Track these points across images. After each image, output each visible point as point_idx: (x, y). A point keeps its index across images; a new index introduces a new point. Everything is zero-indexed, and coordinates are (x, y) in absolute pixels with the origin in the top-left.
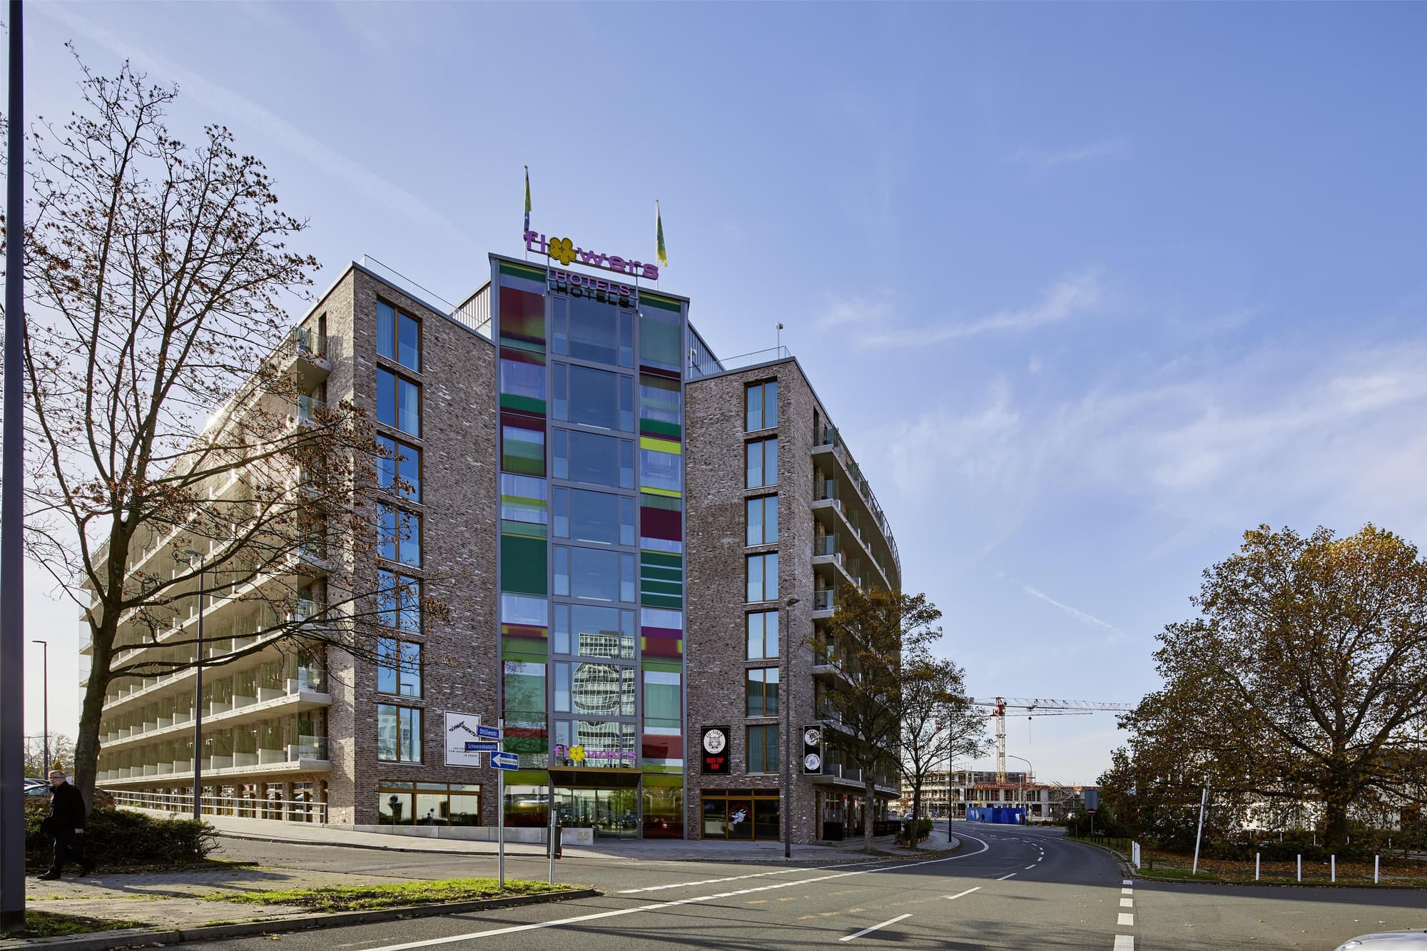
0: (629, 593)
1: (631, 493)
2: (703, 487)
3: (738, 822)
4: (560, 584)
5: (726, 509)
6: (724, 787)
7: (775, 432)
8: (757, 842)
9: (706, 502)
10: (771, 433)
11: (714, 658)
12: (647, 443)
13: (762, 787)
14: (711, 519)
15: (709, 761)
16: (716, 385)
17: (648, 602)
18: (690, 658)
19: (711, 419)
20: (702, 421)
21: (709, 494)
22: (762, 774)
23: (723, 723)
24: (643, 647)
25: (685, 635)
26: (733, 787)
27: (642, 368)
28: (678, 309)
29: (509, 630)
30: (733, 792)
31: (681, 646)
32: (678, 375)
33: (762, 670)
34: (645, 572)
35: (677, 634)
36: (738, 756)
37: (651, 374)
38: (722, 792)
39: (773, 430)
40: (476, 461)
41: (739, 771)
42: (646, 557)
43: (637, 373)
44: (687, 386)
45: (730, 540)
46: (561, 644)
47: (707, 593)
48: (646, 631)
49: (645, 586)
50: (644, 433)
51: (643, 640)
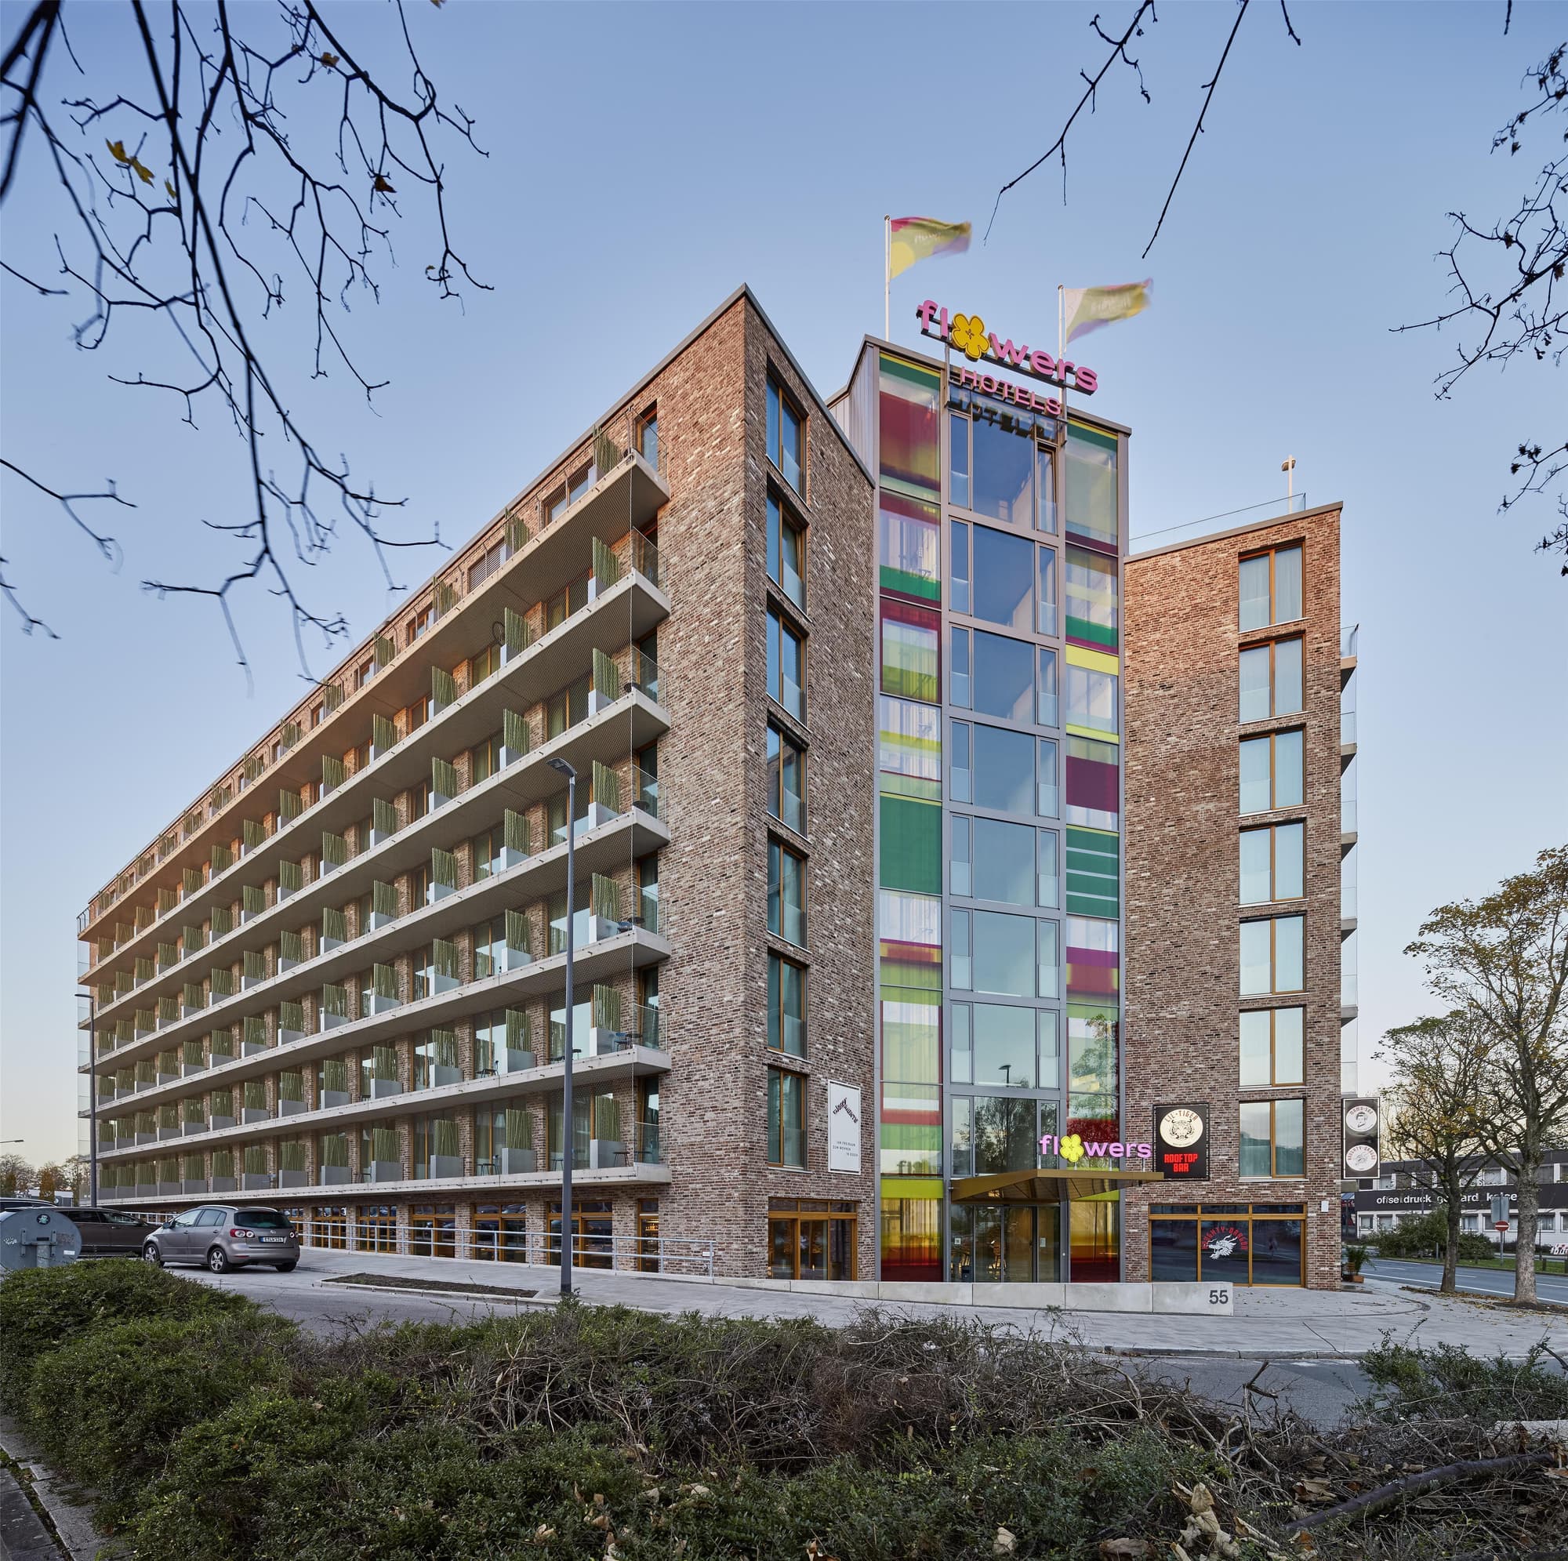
0: (1051, 892)
1: (1054, 734)
2: (1157, 725)
3: (1221, 1256)
4: (958, 877)
5: (1203, 757)
6: (1198, 1200)
7: (1301, 627)
8: (1256, 1287)
9: (1163, 748)
10: (1292, 629)
11: (1178, 995)
12: (1075, 656)
13: (1272, 1200)
14: (1172, 775)
15: (1168, 1158)
16: (1183, 559)
17: (1076, 908)
18: (1131, 996)
19: (1174, 615)
20: (1156, 621)
21: (1169, 735)
22: (1269, 1179)
23: (1196, 1097)
24: (1067, 979)
25: (1123, 960)
26: (1215, 1201)
27: (1069, 535)
28: (1113, 446)
29: (890, 951)
30: (1210, 1208)
31: (1118, 978)
32: (1115, 549)
33: (1268, 1013)
34: (1073, 861)
35: (1113, 959)
36: (1224, 1150)
37: (1082, 547)
38: (1188, 1208)
39: (1296, 624)
40: (857, 670)
41: (1226, 1174)
42: (1076, 836)
43: (1061, 542)
44: (1128, 567)
45: (1211, 806)
46: (959, 974)
47: (1165, 891)
48: (1074, 955)
49: (1072, 883)
50: (1071, 639)
51: (1067, 968)
